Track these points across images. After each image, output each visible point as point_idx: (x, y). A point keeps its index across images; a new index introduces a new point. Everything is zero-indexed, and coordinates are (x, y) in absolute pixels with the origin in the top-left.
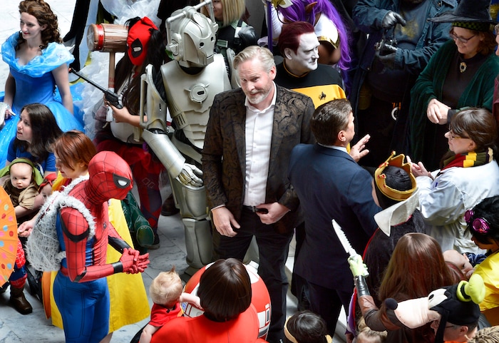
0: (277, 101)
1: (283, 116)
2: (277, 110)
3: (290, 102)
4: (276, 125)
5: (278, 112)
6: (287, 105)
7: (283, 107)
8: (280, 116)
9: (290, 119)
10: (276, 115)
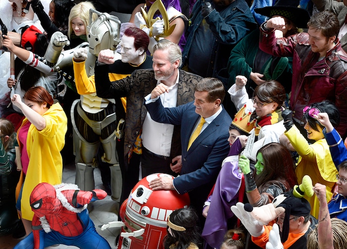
0: (180, 80)
1: (184, 91)
2: (179, 87)
3: (189, 82)
4: (179, 97)
5: (181, 88)
6: (187, 84)
7: (184, 84)
8: (182, 91)
9: (189, 93)
10: (180, 90)
